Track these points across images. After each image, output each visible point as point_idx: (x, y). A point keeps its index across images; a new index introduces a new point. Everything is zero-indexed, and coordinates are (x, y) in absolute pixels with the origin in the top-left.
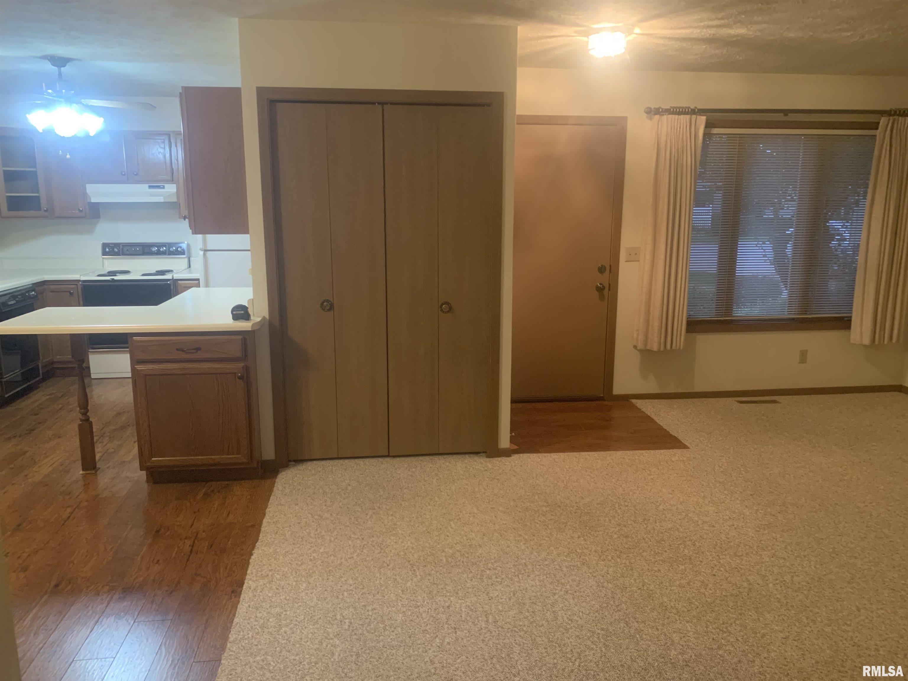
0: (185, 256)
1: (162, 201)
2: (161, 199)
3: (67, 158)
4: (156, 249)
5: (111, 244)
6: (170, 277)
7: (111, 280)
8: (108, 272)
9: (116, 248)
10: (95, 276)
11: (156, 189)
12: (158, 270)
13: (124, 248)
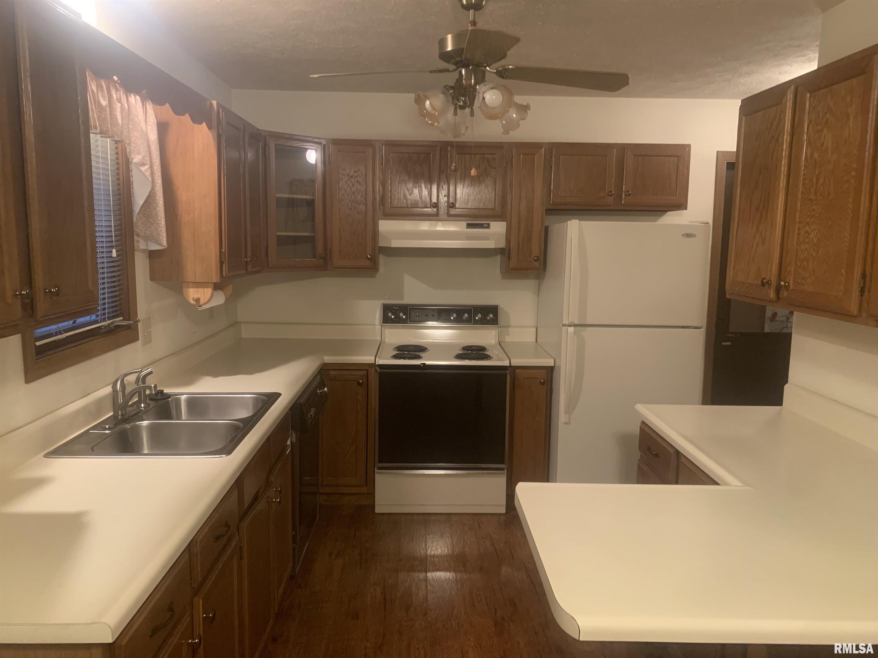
0: (497, 326)
4: (456, 315)
5: (394, 306)
6: (506, 363)
7: (422, 365)
8: (395, 348)
9: (402, 313)
10: (393, 358)
11: (476, 228)
12: (464, 347)
13: (413, 313)
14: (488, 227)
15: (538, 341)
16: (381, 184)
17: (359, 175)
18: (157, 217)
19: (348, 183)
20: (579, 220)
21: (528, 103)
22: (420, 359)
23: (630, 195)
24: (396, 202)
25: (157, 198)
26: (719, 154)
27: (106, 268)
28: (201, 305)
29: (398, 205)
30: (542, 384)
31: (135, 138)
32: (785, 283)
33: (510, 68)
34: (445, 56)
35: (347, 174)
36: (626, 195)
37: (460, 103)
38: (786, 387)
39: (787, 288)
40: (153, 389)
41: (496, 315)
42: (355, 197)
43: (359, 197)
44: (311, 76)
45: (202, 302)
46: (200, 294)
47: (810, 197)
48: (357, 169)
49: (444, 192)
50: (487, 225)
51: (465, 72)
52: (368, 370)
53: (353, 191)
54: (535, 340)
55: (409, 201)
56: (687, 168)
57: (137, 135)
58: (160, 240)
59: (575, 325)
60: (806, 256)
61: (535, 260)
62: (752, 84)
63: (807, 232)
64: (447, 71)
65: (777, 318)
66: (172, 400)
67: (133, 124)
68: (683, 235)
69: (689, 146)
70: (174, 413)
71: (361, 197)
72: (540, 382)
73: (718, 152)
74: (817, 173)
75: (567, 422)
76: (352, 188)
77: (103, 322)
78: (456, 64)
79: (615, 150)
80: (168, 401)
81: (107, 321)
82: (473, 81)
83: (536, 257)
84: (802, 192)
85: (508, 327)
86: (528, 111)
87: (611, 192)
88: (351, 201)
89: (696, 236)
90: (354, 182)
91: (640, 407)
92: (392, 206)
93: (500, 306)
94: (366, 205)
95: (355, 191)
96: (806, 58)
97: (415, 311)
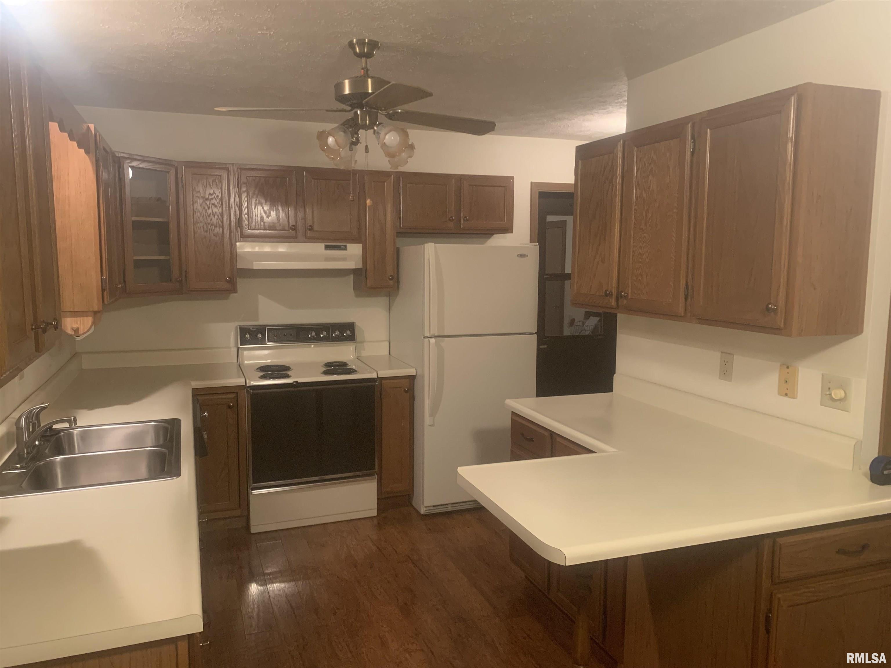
4: (314, 333)
5: (251, 328)
6: (374, 376)
7: (295, 383)
8: (257, 369)
9: (261, 334)
10: (261, 379)
11: (334, 249)
12: (326, 364)
13: (271, 333)
14: (345, 248)
15: (391, 353)
16: (237, 206)
17: (214, 197)
19: (203, 205)
20: (434, 244)
21: (412, 142)
22: (290, 378)
23: (467, 220)
24: (254, 223)
26: (533, 184)
28: (80, 335)
29: (255, 227)
30: (406, 392)
32: (625, 293)
33: (399, 112)
34: (342, 98)
35: (202, 197)
36: (464, 220)
37: (354, 139)
38: (615, 376)
39: (626, 297)
40: (73, 422)
41: (353, 332)
42: (211, 219)
43: (215, 220)
44: (215, 109)
45: (81, 332)
46: (79, 322)
47: (641, 227)
48: (212, 191)
49: (301, 215)
50: (344, 247)
51: (361, 113)
52: (237, 393)
53: (209, 214)
54: (388, 354)
55: (266, 224)
56: (512, 197)
59: (436, 337)
60: (641, 273)
61: (390, 279)
62: (560, 127)
63: (640, 254)
64: (345, 111)
65: (575, 324)
66: (64, 435)
68: (518, 256)
69: (512, 178)
70: (67, 448)
71: (217, 219)
72: (405, 390)
73: (532, 183)
74: (646, 209)
75: (432, 424)
76: (208, 210)
78: (351, 106)
79: (453, 180)
80: (60, 436)
82: (368, 121)
83: (391, 276)
84: (634, 222)
85: (364, 342)
86: (414, 150)
87: (452, 217)
88: (207, 224)
89: (528, 256)
90: (210, 204)
91: (508, 402)
92: (250, 228)
93: (356, 323)
94: (223, 227)
95: (210, 213)
96: (606, 111)
97: (273, 332)
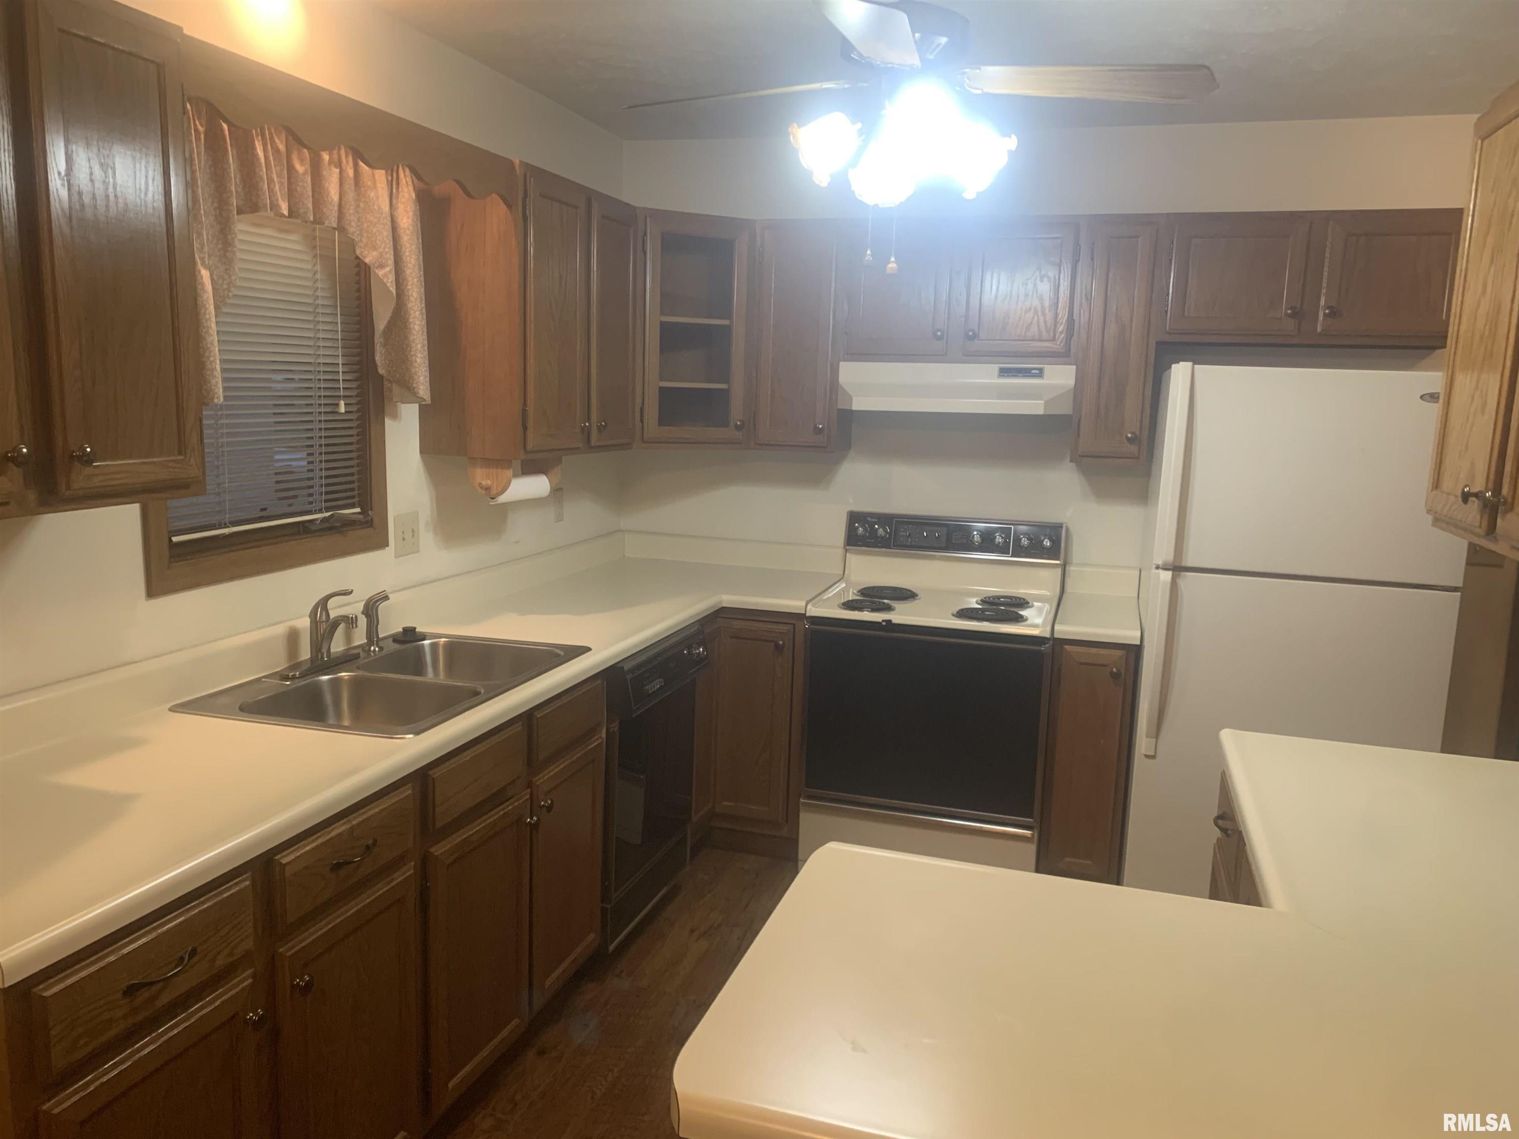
0: (1058, 562)
1: (1041, 412)
2: (1035, 407)
3: (888, 271)
4: (980, 537)
5: (870, 517)
6: (1047, 632)
7: (884, 623)
8: (859, 591)
9: (883, 529)
10: (841, 608)
11: (1018, 377)
12: (987, 597)
13: (902, 530)
14: (1040, 374)
18: (411, 351)
22: (887, 612)
25: (411, 320)
27: (323, 431)
28: (493, 497)
30: (1114, 677)
31: (369, 224)
41: (1056, 542)
45: (494, 491)
46: (491, 477)
50: (1037, 372)
52: (794, 625)
54: (1136, 596)
57: (372, 218)
58: (414, 388)
61: (1127, 439)
66: (426, 644)
67: (365, 202)
68: (1422, 397)
72: (1111, 673)
75: (1152, 753)
77: (318, 513)
80: (421, 645)
81: (323, 512)
83: (1133, 433)
85: (1083, 565)
87: (1291, 308)
91: (1227, 736)
94: (819, 334)
97: (906, 527)
